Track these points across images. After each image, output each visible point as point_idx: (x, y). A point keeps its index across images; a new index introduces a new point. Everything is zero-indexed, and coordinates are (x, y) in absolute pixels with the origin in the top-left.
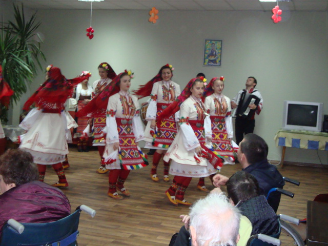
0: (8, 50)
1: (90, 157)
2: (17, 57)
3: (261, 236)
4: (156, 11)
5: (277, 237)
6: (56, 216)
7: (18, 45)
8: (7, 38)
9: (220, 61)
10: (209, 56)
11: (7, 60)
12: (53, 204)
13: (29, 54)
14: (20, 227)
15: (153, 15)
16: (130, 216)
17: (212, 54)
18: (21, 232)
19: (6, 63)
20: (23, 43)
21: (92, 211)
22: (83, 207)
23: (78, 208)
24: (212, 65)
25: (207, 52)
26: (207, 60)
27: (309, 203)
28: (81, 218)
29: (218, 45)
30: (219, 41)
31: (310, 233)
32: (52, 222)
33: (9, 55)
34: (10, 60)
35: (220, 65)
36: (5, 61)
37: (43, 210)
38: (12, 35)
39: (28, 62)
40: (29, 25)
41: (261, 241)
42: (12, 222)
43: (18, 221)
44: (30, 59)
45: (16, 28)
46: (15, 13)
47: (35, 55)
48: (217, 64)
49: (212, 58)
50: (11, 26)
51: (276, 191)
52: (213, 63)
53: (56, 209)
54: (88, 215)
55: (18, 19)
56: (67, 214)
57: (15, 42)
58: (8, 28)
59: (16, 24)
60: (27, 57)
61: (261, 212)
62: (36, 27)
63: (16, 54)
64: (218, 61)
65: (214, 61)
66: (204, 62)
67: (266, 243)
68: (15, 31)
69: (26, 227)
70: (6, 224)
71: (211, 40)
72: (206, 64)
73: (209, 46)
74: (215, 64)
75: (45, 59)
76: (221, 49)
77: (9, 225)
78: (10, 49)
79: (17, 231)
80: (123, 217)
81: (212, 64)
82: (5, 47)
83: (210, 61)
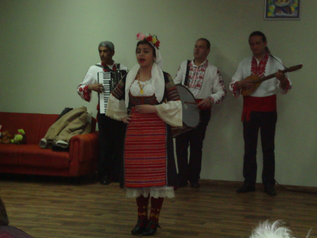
1: (61, 197)
9: (298, 9)
24: (283, 17)
26: (272, 8)
35: (298, 16)
48: (293, 14)
49: (282, 4)
52: (285, 12)
64: (293, 9)
65: (287, 9)
66: (268, 11)
72: (270, 14)
74: (289, 15)
81: (283, 14)
83: (278, 9)
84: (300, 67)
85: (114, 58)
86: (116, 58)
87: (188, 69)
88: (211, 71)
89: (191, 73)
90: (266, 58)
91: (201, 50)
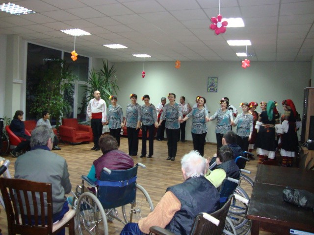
0: (99, 85)
2: (104, 88)
3: (229, 179)
4: (179, 62)
6: (127, 167)
7: (105, 82)
8: (99, 79)
10: (210, 86)
12: (125, 161)
13: (110, 86)
14: (109, 171)
15: (177, 64)
16: (164, 174)
17: (212, 85)
18: (110, 174)
20: (107, 81)
21: (144, 166)
22: (139, 164)
23: (137, 165)
24: (212, 92)
26: (209, 89)
28: (138, 169)
29: (215, 80)
30: (216, 78)
31: (256, 179)
37: (120, 164)
38: (102, 77)
39: (109, 91)
40: (110, 71)
41: (229, 181)
42: (105, 169)
44: (111, 89)
45: (104, 73)
46: (103, 64)
47: (114, 87)
48: (215, 91)
49: (212, 88)
51: (241, 158)
53: (126, 164)
54: (142, 167)
55: (105, 68)
56: (132, 167)
57: (103, 80)
58: (100, 73)
59: (104, 71)
60: (109, 89)
61: (231, 167)
62: (114, 72)
64: (215, 89)
65: (213, 89)
66: (208, 90)
67: (232, 182)
69: (112, 171)
73: (210, 81)
75: (119, 89)
77: (104, 170)
78: (101, 84)
79: (108, 173)
80: (161, 175)
82: (98, 82)
83: (211, 89)
88: (186, 106)
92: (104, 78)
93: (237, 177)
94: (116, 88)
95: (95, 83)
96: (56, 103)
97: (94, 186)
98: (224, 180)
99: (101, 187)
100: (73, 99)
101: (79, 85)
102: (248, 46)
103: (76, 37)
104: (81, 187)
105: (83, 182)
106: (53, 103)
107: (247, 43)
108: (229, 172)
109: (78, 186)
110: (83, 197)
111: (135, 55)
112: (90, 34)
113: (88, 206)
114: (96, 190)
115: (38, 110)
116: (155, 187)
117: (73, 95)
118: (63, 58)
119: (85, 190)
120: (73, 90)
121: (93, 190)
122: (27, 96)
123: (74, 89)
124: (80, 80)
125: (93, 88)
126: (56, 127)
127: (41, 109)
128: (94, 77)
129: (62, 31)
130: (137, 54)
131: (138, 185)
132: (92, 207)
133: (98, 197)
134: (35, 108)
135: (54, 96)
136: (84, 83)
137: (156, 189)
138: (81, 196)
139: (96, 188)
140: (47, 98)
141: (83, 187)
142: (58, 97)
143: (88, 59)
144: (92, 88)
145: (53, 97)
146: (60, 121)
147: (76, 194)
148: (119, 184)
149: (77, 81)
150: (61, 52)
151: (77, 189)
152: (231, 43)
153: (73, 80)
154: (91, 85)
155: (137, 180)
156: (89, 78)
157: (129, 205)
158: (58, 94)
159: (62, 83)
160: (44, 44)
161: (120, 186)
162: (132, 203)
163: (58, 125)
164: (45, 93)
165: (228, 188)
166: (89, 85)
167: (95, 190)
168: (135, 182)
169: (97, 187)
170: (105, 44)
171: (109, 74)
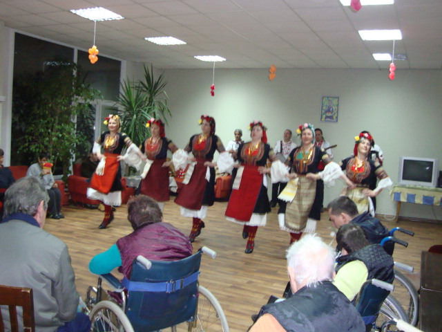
0: (138, 107)
2: (146, 113)
3: (375, 282)
4: (275, 70)
5: (391, 283)
6: (181, 255)
7: (147, 102)
8: (138, 96)
9: (337, 117)
10: (326, 112)
11: (137, 116)
12: (176, 244)
13: (156, 110)
14: (145, 262)
16: (247, 263)
17: (328, 111)
18: (148, 268)
19: (136, 119)
20: (151, 101)
21: (213, 253)
22: (205, 249)
23: (200, 250)
24: (329, 121)
25: (324, 108)
26: (324, 116)
27: (423, 254)
28: (202, 258)
29: (335, 102)
30: (336, 98)
31: (424, 279)
32: (176, 261)
33: (139, 111)
34: (139, 116)
36: (135, 116)
37: (168, 249)
38: (142, 93)
40: (157, 84)
41: (374, 286)
42: (141, 258)
43: (146, 257)
45: (145, 87)
46: (144, 73)
47: (162, 111)
48: (334, 120)
49: (329, 114)
50: (141, 85)
54: (209, 256)
55: (148, 78)
56: (188, 254)
57: (144, 99)
58: (139, 87)
59: (146, 83)
60: (154, 113)
62: (164, 86)
63: (145, 110)
64: (334, 117)
65: (331, 117)
66: (321, 118)
67: (380, 288)
68: (145, 89)
69: (153, 264)
70: (136, 261)
71: (328, 97)
73: (326, 103)
74: (332, 120)
75: (171, 115)
76: (338, 105)
77: (138, 262)
78: (140, 106)
79: (145, 266)
81: (329, 119)
82: (136, 103)
83: (327, 117)
84: (336, 146)
85: (242, 138)
86: (243, 138)
87: (281, 145)
89: (283, 147)
90: (322, 142)
91: (288, 135)
92: (145, 96)
93: (389, 278)
94: (165, 112)
95: (130, 103)
96: (63, 136)
97: (119, 290)
98: (365, 284)
99: (132, 292)
100: (93, 131)
101: (103, 107)
102: (396, 41)
103: (97, 22)
104: (96, 290)
105: (100, 282)
106: (58, 137)
107: (395, 35)
108: (374, 268)
109: (91, 288)
110: (99, 310)
111: (199, 58)
112: (121, 18)
113: (107, 325)
114: (124, 298)
115: (33, 148)
116: (231, 287)
117: (93, 124)
118: (75, 60)
119: (103, 295)
120: (93, 115)
121: (116, 297)
122: (14, 124)
123: (94, 113)
124: (105, 99)
125: (127, 113)
126: (62, 179)
127: (37, 147)
128: (128, 93)
129: (73, 11)
130: (202, 55)
131: (201, 288)
132: (115, 327)
133: (126, 313)
134: (27, 144)
135: (59, 124)
136: (111, 104)
137: (233, 290)
138: (95, 307)
139: (123, 293)
140: (48, 128)
141: (100, 290)
142: (67, 127)
143: (119, 63)
144: (125, 112)
145: (57, 127)
146: (71, 168)
147: (87, 303)
148: (165, 287)
149: (99, 100)
150: (72, 50)
151: (88, 293)
152: (367, 35)
153: (92, 99)
154: (124, 107)
155: (200, 279)
156: (121, 96)
157: (185, 324)
158: (68, 122)
159: (74, 104)
160: (44, 36)
161: (168, 291)
162: (190, 321)
163: (66, 174)
164: (44, 119)
165: (371, 299)
166: (121, 108)
167: (121, 297)
168: (197, 282)
169: (126, 292)
170: (148, 37)
171: (155, 88)
